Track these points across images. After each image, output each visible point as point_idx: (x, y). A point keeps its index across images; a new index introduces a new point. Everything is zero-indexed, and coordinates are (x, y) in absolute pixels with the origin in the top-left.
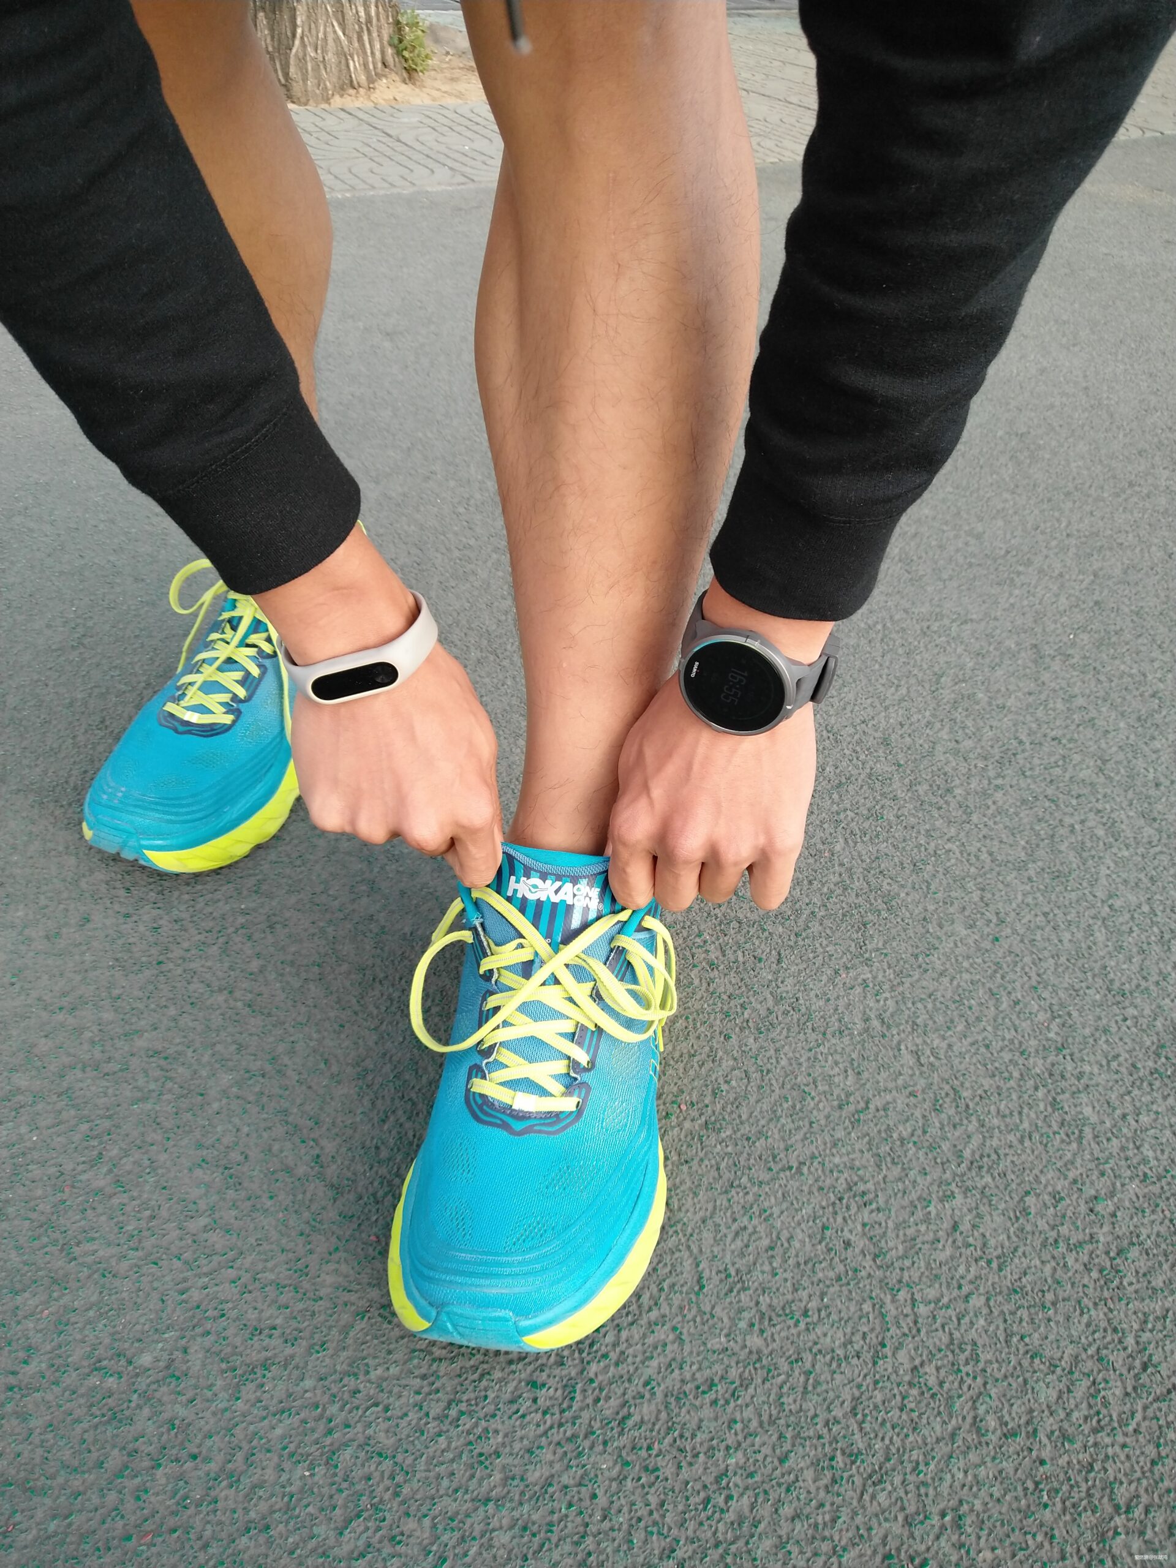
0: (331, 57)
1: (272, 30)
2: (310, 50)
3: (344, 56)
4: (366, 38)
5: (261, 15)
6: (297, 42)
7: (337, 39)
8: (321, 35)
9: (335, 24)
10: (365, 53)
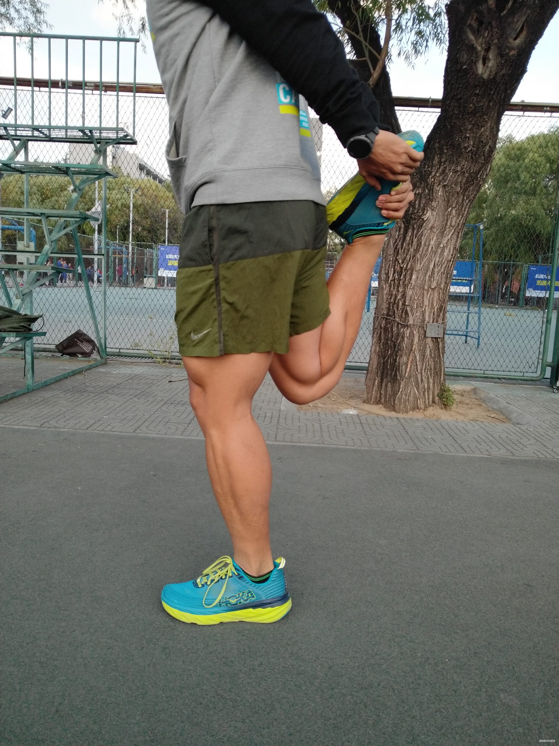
0: (411, 398)
1: (392, 388)
2: (404, 396)
3: (416, 399)
4: (426, 393)
5: (389, 384)
6: (399, 393)
7: (415, 393)
8: (409, 391)
9: (415, 388)
10: (425, 398)
